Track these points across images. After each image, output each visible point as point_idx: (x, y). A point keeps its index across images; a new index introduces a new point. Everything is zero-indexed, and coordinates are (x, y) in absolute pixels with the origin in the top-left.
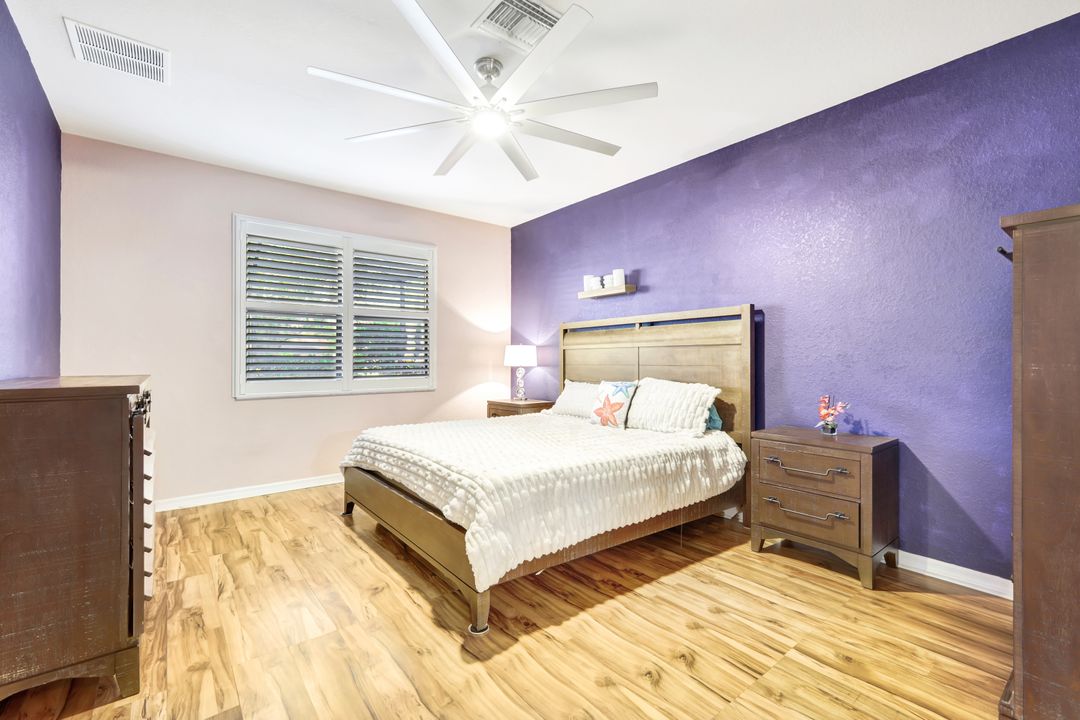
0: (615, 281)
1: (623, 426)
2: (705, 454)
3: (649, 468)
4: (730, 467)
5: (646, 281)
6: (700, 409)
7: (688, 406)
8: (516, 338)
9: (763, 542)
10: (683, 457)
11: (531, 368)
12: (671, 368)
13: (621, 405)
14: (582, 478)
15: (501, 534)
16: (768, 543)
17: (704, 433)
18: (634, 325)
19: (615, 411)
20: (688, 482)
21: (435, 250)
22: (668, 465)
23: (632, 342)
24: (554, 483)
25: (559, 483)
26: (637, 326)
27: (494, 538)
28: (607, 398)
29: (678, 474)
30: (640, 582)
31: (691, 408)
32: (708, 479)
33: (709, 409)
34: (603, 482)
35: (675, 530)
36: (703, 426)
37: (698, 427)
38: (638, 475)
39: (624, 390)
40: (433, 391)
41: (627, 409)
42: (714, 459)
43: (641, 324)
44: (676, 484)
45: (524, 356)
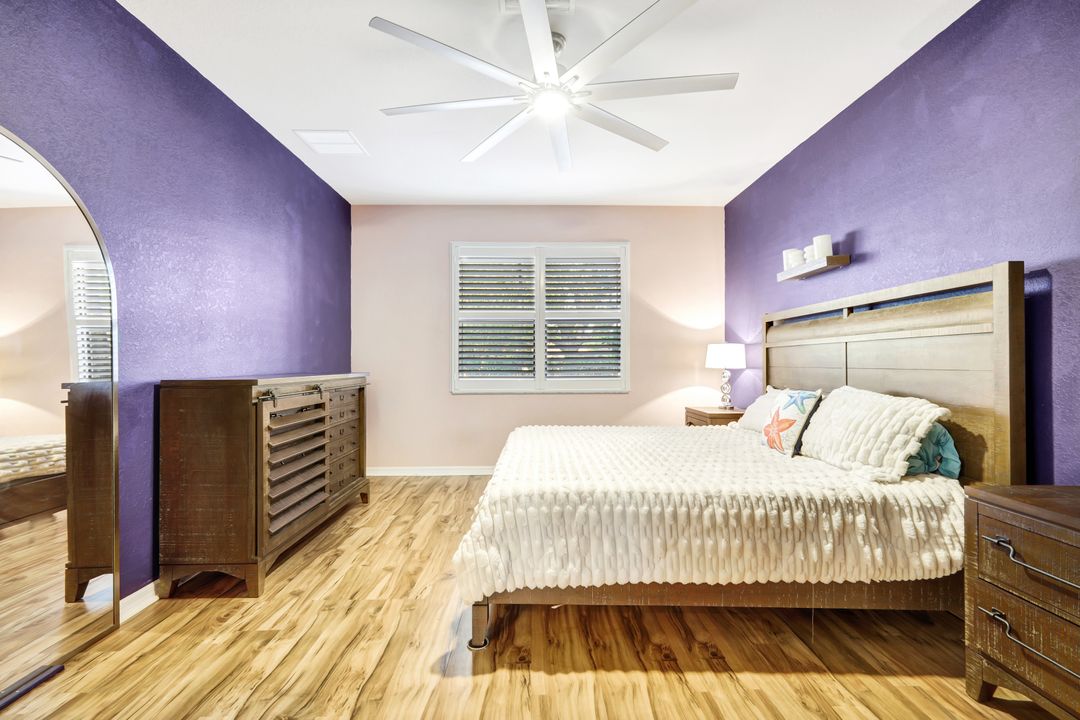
0: (816, 253)
1: (791, 451)
2: (883, 512)
3: (746, 512)
4: (947, 540)
5: (866, 246)
6: (900, 438)
7: (880, 432)
8: (730, 336)
9: (993, 688)
10: (826, 506)
11: (741, 371)
12: (890, 372)
13: (792, 423)
14: (619, 508)
15: (493, 550)
16: (1003, 693)
17: (903, 478)
18: (841, 310)
19: (782, 430)
20: (828, 547)
21: (628, 246)
22: (786, 514)
23: (837, 335)
24: (575, 508)
25: (582, 509)
26: (845, 312)
27: (482, 552)
28: (777, 413)
29: (808, 530)
30: (772, 669)
31: (885, 436)
32: (878, 552)
33: (921, 441)
34: (655, 518)
35: (805, 613)
36: (901, 467)
37: (893, 466)
38: (719, 519)
39: (799, 402)
40: (627, 393)
41: (800, 428)
42: (906, 523)
43: (851, 310)
44: (799, 546)
45: (732, 356)
